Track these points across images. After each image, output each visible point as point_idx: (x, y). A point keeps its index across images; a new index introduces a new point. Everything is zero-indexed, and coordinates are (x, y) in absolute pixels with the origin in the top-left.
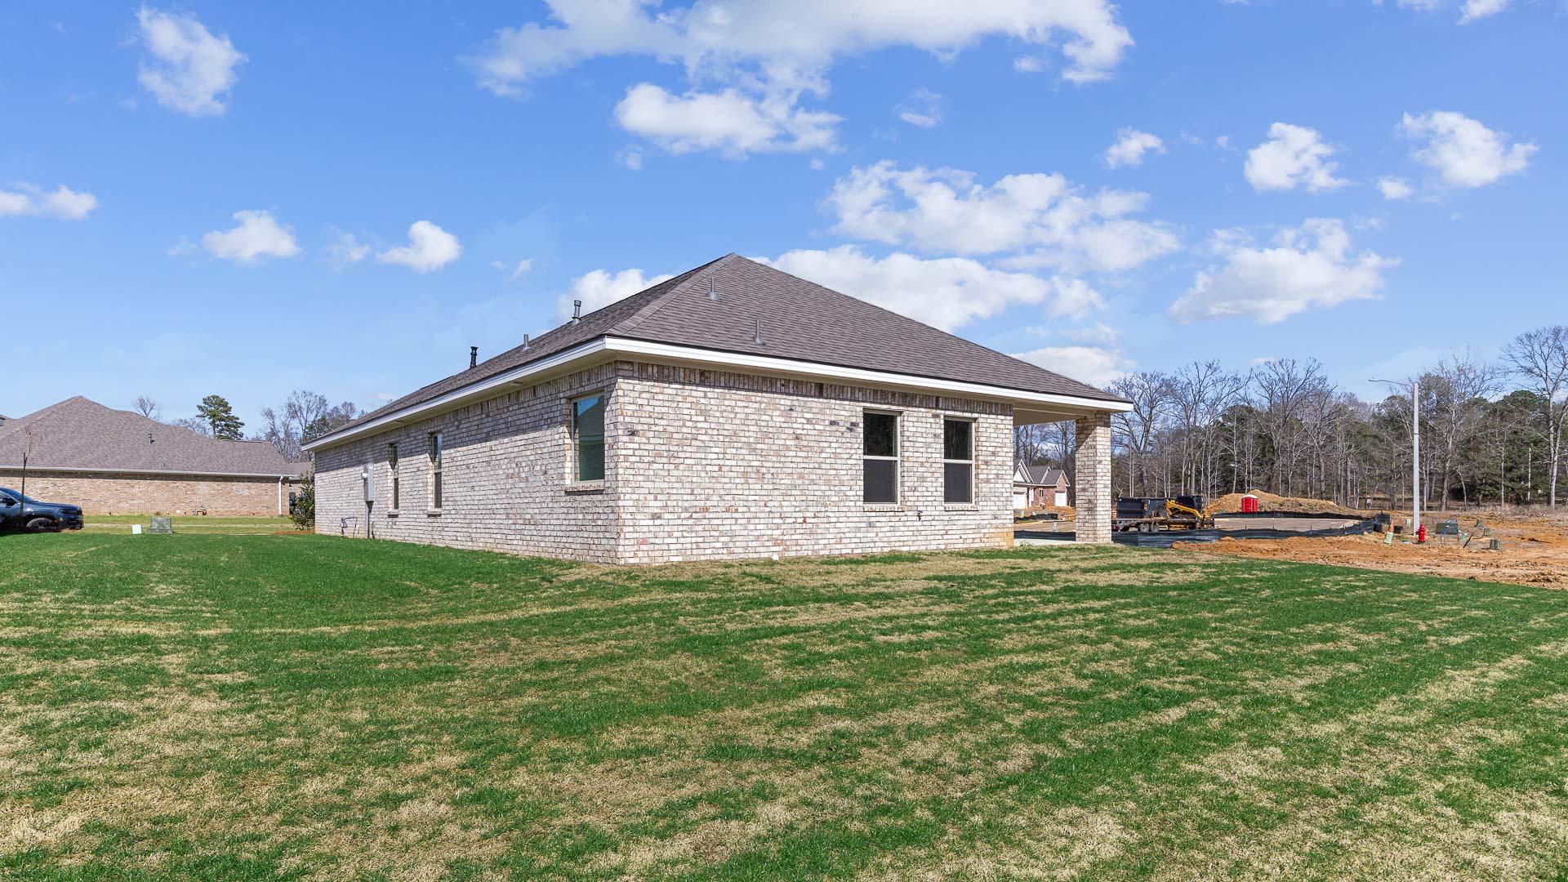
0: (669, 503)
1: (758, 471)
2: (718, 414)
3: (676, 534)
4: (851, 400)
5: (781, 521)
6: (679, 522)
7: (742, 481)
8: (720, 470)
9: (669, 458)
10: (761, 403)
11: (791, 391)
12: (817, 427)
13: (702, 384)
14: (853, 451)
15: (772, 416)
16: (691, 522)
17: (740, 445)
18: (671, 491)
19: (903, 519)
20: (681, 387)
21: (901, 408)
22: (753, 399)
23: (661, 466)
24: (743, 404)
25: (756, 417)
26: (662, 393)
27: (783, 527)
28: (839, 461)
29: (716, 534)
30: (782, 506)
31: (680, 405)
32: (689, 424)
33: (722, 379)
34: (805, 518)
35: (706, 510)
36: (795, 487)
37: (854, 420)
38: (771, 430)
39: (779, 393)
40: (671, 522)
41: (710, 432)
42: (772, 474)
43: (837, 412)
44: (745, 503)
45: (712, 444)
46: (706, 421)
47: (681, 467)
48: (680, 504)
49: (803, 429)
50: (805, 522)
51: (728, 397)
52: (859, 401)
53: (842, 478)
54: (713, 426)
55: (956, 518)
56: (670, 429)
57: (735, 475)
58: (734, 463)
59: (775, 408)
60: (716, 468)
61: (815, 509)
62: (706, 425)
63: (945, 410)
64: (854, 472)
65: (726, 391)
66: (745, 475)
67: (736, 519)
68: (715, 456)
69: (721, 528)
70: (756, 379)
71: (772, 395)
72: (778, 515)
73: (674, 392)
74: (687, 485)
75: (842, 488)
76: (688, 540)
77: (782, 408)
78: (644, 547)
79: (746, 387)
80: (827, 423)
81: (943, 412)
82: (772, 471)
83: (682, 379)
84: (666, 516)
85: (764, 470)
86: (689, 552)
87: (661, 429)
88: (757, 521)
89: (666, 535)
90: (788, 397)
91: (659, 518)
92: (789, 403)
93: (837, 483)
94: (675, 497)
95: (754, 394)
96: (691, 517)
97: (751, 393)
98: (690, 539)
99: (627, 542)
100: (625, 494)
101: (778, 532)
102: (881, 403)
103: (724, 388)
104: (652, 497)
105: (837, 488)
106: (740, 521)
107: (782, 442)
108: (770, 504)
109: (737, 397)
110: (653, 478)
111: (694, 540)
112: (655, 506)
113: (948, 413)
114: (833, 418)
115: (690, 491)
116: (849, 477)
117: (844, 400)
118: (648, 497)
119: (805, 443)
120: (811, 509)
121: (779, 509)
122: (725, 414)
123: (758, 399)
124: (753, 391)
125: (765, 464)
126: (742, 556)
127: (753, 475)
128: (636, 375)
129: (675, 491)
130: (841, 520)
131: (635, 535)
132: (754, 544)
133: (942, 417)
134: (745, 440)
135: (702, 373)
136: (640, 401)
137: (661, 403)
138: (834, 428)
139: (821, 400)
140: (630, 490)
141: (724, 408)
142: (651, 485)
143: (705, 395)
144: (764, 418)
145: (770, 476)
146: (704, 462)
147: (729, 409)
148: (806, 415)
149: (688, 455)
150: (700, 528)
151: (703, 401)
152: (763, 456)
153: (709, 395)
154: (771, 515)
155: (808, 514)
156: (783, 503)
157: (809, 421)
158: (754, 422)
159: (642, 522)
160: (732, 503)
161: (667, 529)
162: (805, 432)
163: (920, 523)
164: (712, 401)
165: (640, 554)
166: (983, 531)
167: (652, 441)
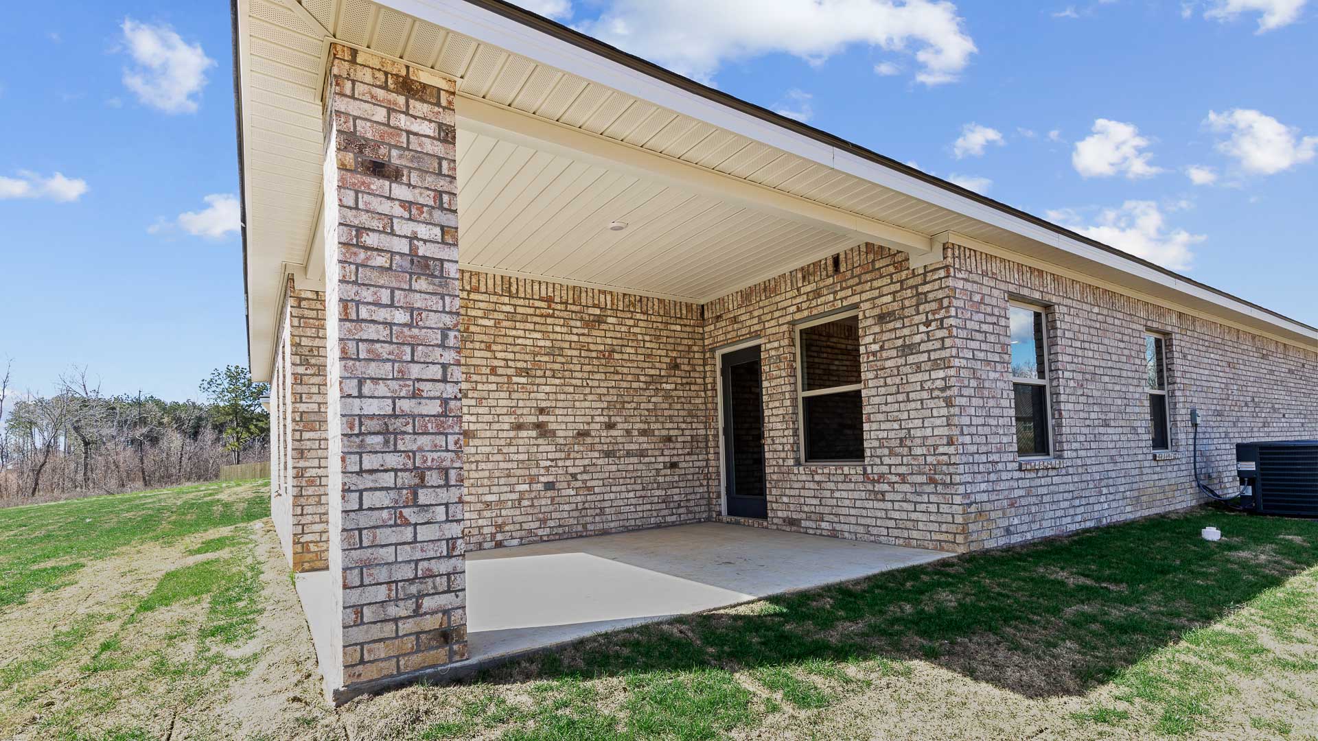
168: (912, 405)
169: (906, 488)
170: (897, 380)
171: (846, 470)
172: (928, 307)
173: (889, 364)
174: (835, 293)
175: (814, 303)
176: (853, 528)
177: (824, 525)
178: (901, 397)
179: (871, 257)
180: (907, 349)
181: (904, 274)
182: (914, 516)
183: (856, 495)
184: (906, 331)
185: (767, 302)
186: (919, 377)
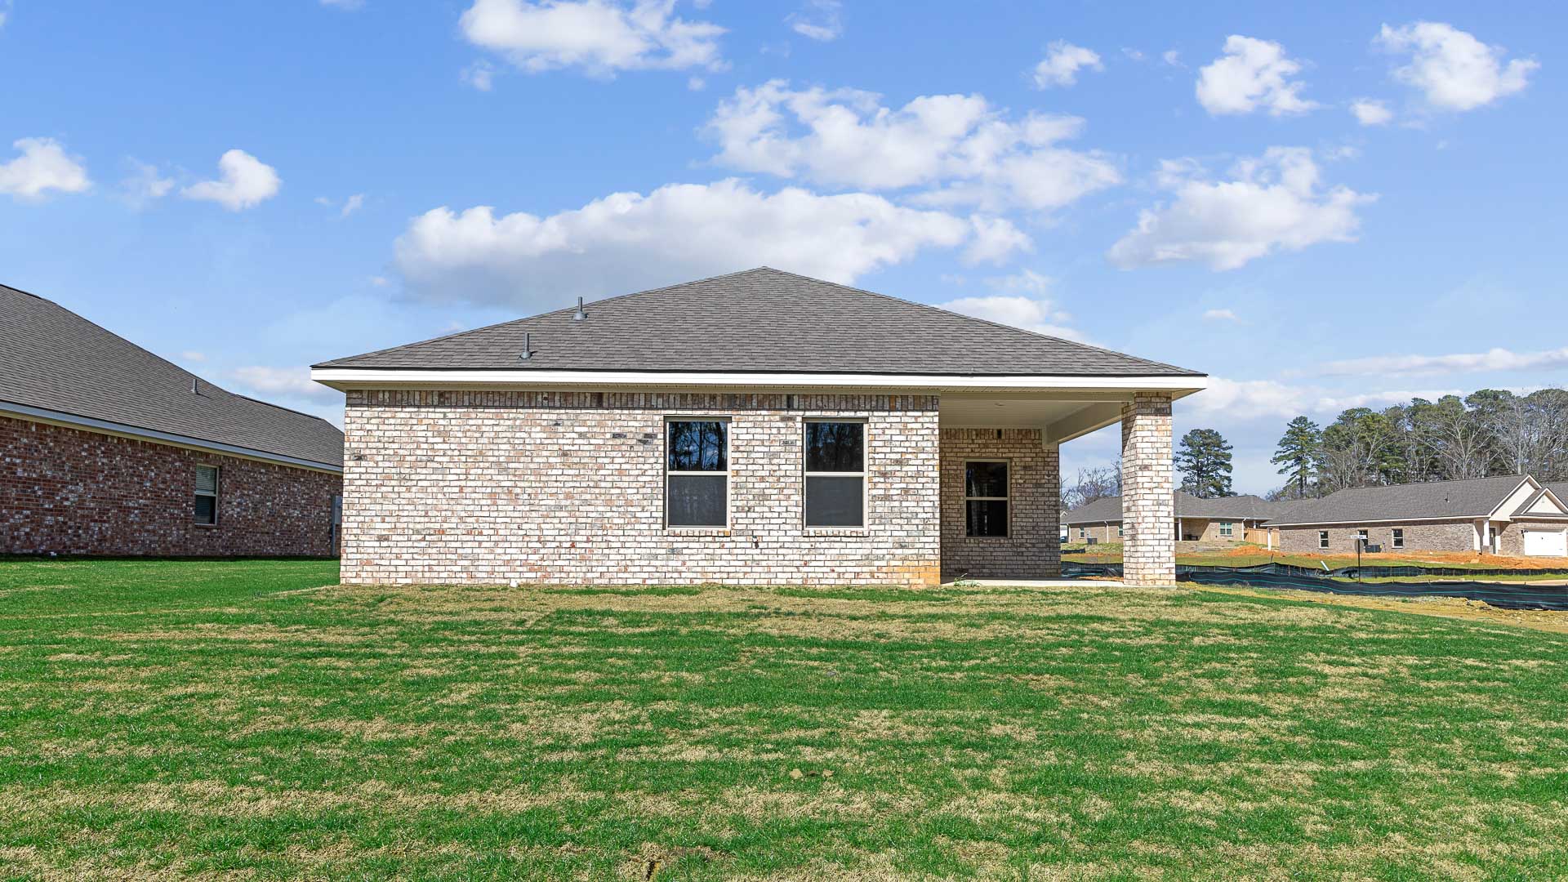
0: (398, 525)
1: (510, 492)
2: (460, 434)
3: (405, 556)
4: (644, 409)
5: (538, 545)
6: (410, 544)
7: (489, 502)
8: (461, 491)
9: (399, 480)
10: (515, 419)
11: (557, 404)
12: (592, 441)
13: (441, 405)
14: (647, 467)
15: (530, 433)
16: (423, 544)
17: (487, 465)
18: (401, 513)
19: (727, 545)
20: (416, 410)
21: (727, 413)
22: (505, 416)
23: (390, 489)
24: (492, 422)
25: (509, 435)
26: (394, 418)
27: (542, 551)
28: (624, 478)
29: (454, 557)
30: (541, 530)
31: (415, 428)
32: (425, 446)
33: (466, 398)
34: (573, 542)
35: (442, 532)
36: (561, 508)
37: (649, 430)
38: (528, 447)
39: (540, 408)
40: (399, 544)
41: (449, 453)
42: (529, 495)
43: (625, 423)
44: (492, 525)
45: (451, 465)
46: (444, 442)
47: (414, 489)
48: (411, 526)
49: (573, 445)
50: (573, 546)
51: (473, 416)
52: (657, 409)
53: (629, 497)
54: (453, 447)
55: (825, 545)
56: (401, 452)
57: (480, 496)
58: (480, 484)
59: (534, 423)
60: (457, 490)
61: (589, 533)
62: (446, 446)
63: (805, 410)
64: (649, 491)
65: (471, 410)
66: (493, 496)
67: (480, 542)
68: (456, 477)
69: (459, 551)
70: (509, 395)
71: (531, 411)
72: (536, 539)
73: (408, 415)
74: (420, 507)
75: (630, 509)
76: (421, 563)
77: (545, 423)
78: (368, 568)
79: (497, 404)
80: (608, 436)
81: (801, 413)
82: (529, 491)
83: (417, 403)
84: (394, 538)
85: (518, 490)
86: (420, 575)
87: (391, 452)
88: (507, 545)
89: (393, 556)
90: (553, 411)
91: (387, 540)
92: (554, 417)
93: (621, 503)
94: (405, 519)
95: (507, 410)
96: (424, 540)
97: (502, 410)
98: (420, 563)
99: (349, 563)
100: (348, 517)
101: (536, 557)
102: (693, 409)
103: (467, 407)
104: (379, 519)
105: (622, 509)
106: (484, 544)
107: (544, 460)
108: (525, 526)
109: (483, 415)
110: (381, 501)
111: (426, 563)
112: (381, 528)
113: (808, 414)
114: (617, 430)
115: (423, 513)
116: (640, 497)
117: (634, 409)
118: (375, 519)
119: (576, 460)
120: (582, 532)
121: (538, 533)
122: (468, 434)
123: (511, 416)
124: (505, 407)
125: (519, 484)
126: (486, 581)
127: (503, 496)
128: (366, 402)
129: (406, 513)
130: (627, 545)
131: (359, 556)
132: (503, 569)
133: (799, 419)
134: (494, 459)
135: (441, 394)
136: (368, 427)
137: (392, 427)
138: (618, 441)
139: (600, 411)
140: (354, 513)
141: (468, 427)
142: (378, 507)
143: (445, 416)
144: (518, 435)
145: (526, 496)
146: (441, 484)
147: (474, 428)
148: (577, 429)
149: (422, 477)
150: (434, 550)
151: (441, 422)
152: (518, 476)
153: (450, 415)
154: (527, 539)
155: (578, 538)
156: (543, 526)
157: (581, 435)
158: (505, 440)
159: (366, 544)
160: (476, 526)
161: (394, 550)
162: (576, 447)
163: (758, 551)
164: (453, 422)
165: (364, 575)
166: (877, 563)
167: (380, 464)
168: (1039, 511)
169: (1035, 549)
170: (1032, 499)
171: (1002, 541)
172: (1049, 468)
173: (1028, 490)
174: (998, 449)
175: (984, 450)
176: (1003, 571)
177: (984, 570)
178: (1034, 507)
179: (1020, 437)
180: (1038, 485)
181: (1038, 450)
182: (1038, 563)
183: (1007, 554)
184: (1038, 477)
185: (947, 441)
186: (1043, 499)
